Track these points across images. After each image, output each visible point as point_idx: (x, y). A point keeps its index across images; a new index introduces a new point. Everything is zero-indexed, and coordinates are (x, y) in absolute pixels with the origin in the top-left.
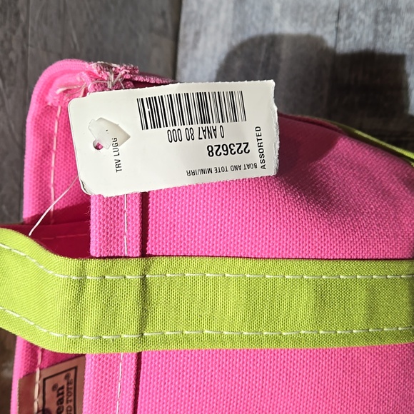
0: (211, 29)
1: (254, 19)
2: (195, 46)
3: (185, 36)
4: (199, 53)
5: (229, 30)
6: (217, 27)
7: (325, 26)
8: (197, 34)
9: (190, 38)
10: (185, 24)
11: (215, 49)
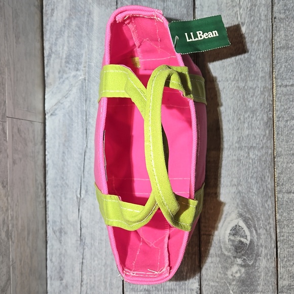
0: (59, 8)
1: (80, 3)
2: (52, 15)
3: (46, 11)
4: (54, 19)
5: (69, 8)
6: (62, 7)
7: (111, 7)
8: (53, 10)
9: (49, 12)
10: (46, 6)
11: (62, 16)
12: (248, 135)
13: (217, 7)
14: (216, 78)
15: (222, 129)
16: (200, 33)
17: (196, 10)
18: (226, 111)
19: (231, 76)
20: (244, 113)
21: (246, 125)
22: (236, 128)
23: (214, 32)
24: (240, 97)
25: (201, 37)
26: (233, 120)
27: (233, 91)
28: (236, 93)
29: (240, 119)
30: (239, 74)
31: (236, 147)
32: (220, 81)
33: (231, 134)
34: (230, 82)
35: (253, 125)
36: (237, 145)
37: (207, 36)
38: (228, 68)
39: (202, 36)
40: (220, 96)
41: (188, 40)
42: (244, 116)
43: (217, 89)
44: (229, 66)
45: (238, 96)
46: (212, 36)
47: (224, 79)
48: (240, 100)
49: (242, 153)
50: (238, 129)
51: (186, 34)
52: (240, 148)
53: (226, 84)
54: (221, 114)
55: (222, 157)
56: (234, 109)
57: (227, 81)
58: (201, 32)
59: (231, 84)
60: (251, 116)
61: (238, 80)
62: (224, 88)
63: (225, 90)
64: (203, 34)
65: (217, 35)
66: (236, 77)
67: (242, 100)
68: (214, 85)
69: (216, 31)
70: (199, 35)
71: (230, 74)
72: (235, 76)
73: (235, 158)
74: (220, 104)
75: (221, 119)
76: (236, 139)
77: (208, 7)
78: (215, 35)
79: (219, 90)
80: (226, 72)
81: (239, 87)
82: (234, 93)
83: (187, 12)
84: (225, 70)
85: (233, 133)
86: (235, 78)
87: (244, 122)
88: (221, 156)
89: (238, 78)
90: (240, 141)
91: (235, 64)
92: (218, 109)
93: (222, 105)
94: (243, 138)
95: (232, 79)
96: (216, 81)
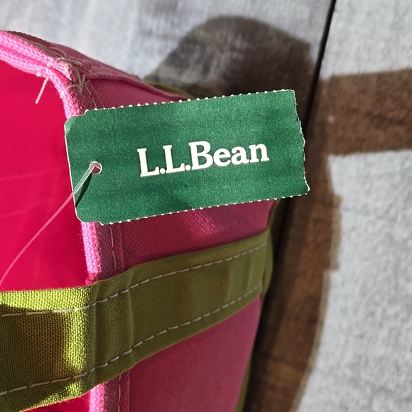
12: (381, 359)
13: (390, 18)
14: (339, 199)
15: (322, 324)
16: (200, 149)
17: (335, 15)
18: (343, 284)
19: (379, 205)
20: (385, 304)
21: (383, 333)
22: (357, 332)
23: (253, 148)
24: (388, 262)
25: (202, 160)
26: (356, 311)
27: (375, 242)
28: (380, 250)
29: (372, 314)
30: (400, 203)
31: (345, 376)
32: (347, 210)
33: (342, 341)
34: (372, 217)
35: (402, 339)
36: (349, 372)
37: (222, 160)
38: (377, 184)
39: (209, 157)
40: (337, 245)
41: (145, 173)
42: (384, 310)
43: (334, 226)
44: (380, 177)
45: (384, 258)
46: (245, 161)
47: (359, 207)
48: (385, 269)
49: (355, 394)
50: (362, 336)
51: (142, 152)
52: (355, 382)
53: (362, 220)
54: (328, 289)
55: (304, 387)
56: (364, 285)
57: (367, 213)
58: (207, 146)
59: (374, 224)
60: (403, 315)
61: (393, 220)
62: (353, 229)
63: (354, 234)
64: (212, 153)
65: (265, 158)
66: (393, 212)
67: (390, 271)
68: (331, 216)
69: (263, 147)
70: (195, 155)
71: (377, 200)
72: (390, 206)
73: (335, 399)
74: (332, 263)
75: (326, 301)
76: (349, 357)
77: (369, 14)
78: (254, 159)
79: (339, 230)
80: (368, 192)
81: (390, 237)
82: (375, 248)
83: (312, 16)
84: (368, 186)
85: (347, 342)
86: (387, 212)
87: (381, 325)
88: (302, 384)
89: (396, 215)
90: (357, 364)
91: (397, 178)
92: (325, 274)
93: (336, 267)
94: (367, 361)
95: (380, 213)
96: (337, 206)
